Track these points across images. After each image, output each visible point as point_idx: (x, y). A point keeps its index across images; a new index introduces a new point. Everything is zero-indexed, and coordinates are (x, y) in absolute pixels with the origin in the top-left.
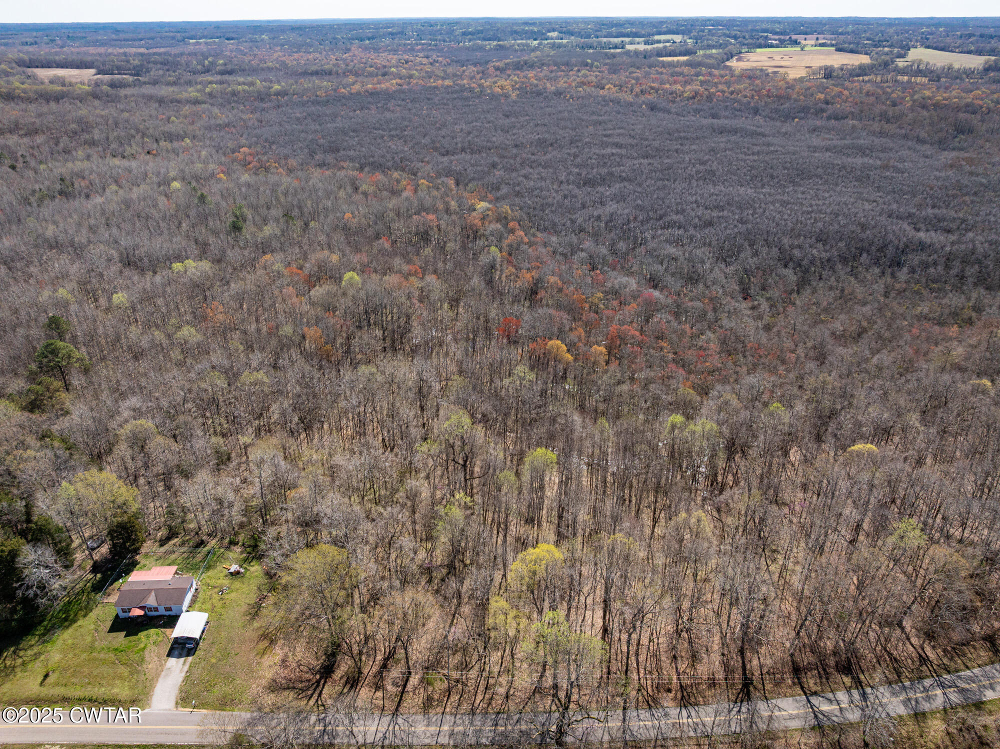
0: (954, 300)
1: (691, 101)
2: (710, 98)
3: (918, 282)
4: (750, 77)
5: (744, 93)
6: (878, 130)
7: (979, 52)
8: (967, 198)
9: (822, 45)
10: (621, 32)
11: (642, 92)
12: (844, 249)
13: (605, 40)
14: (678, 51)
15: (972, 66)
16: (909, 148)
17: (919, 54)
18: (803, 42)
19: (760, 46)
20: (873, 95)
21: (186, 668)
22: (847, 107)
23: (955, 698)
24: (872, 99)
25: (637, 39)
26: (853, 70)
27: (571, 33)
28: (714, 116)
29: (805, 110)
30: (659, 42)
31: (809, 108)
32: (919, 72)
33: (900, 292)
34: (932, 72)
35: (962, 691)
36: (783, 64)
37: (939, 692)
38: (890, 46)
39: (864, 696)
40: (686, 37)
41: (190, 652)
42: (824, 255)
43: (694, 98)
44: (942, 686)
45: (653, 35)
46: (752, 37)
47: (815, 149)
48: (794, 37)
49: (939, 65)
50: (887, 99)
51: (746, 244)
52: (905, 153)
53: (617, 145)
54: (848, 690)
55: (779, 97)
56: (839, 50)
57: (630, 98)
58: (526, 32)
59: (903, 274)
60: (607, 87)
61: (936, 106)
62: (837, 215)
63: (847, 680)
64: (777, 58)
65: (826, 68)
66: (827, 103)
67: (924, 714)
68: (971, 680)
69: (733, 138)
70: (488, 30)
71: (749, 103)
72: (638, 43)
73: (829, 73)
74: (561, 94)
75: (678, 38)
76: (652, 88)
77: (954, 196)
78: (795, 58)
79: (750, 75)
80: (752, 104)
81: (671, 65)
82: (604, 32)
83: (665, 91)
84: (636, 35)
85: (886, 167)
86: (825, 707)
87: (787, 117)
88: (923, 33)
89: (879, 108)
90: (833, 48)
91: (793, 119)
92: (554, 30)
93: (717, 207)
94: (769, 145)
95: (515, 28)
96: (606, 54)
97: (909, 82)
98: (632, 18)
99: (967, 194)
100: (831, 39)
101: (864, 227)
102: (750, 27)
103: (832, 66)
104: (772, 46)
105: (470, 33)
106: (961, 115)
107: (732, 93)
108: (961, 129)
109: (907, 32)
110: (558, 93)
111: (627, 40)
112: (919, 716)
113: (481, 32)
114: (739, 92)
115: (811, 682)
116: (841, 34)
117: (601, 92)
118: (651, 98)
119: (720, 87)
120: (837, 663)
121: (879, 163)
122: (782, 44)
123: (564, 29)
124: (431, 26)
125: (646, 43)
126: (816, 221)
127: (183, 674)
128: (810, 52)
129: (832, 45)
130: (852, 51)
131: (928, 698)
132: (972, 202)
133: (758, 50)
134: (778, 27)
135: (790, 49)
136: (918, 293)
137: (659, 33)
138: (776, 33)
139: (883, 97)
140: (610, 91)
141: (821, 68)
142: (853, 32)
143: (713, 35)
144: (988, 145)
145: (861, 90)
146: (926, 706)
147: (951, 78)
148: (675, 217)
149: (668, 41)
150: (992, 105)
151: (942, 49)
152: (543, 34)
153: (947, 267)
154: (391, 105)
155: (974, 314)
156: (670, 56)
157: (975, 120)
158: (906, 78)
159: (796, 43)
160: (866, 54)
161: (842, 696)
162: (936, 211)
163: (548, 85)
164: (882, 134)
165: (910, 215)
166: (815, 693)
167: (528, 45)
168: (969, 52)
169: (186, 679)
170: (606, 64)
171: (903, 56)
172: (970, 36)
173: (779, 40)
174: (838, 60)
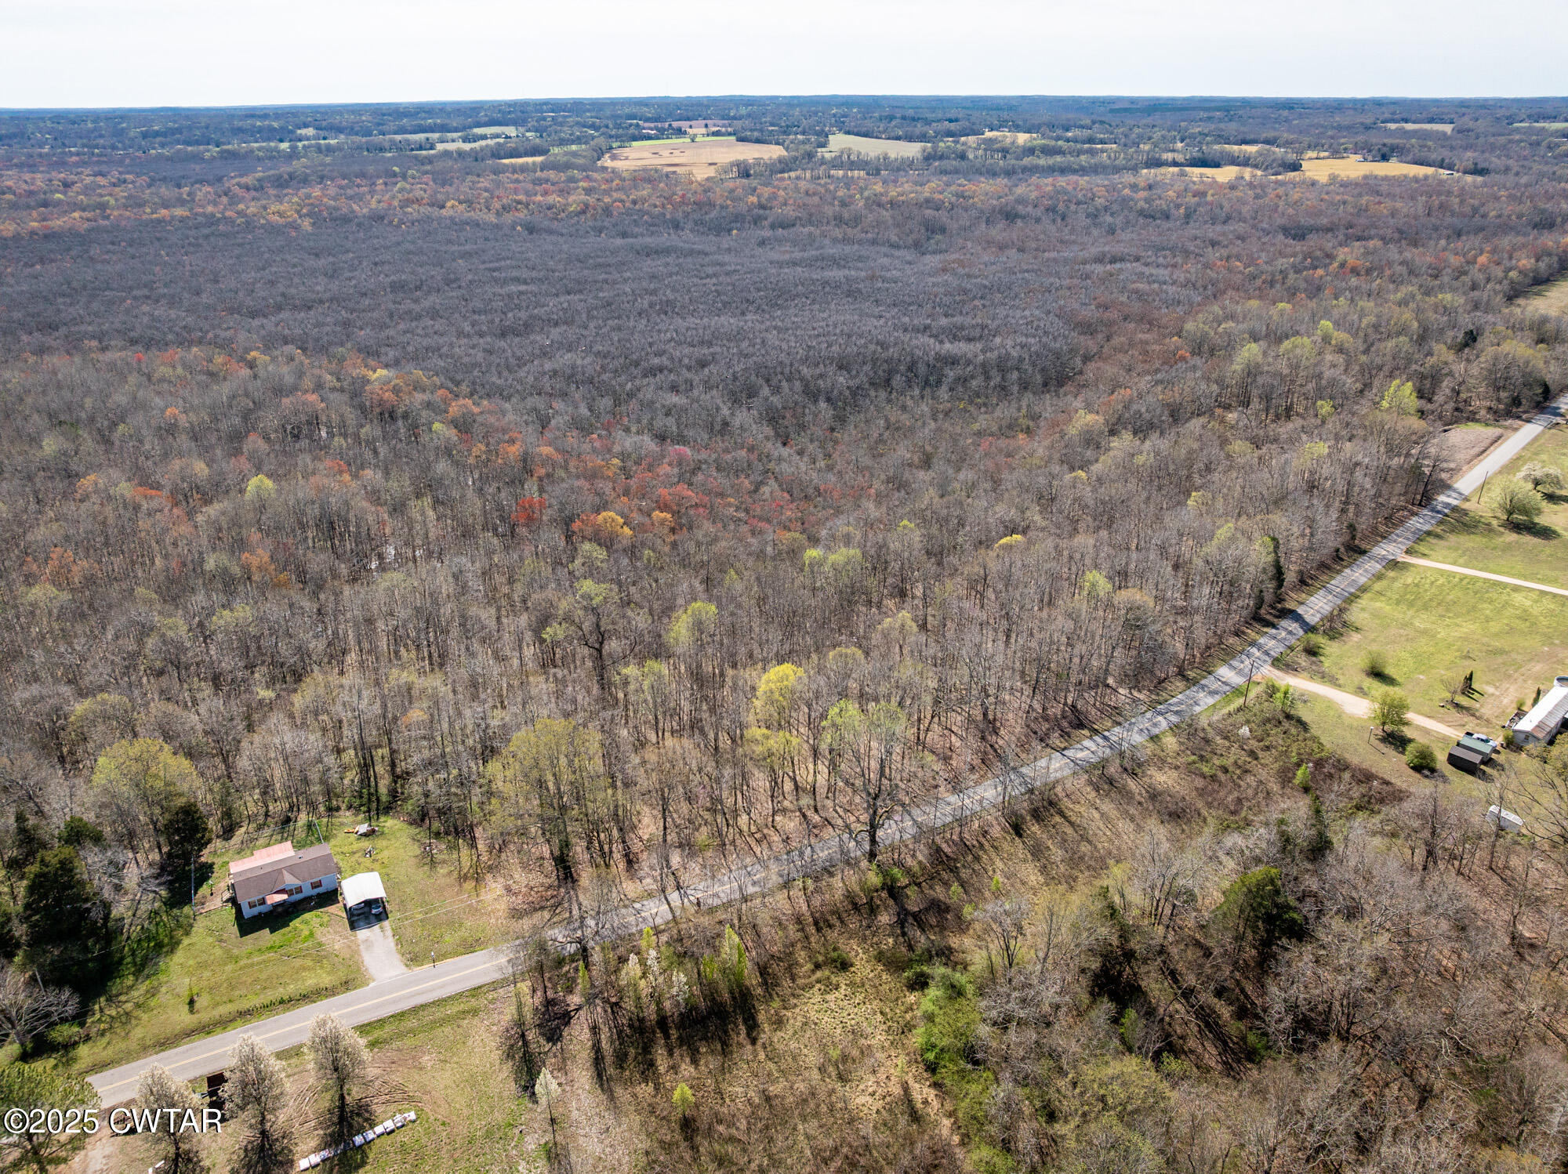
0: (1005, 411)
1: (583, 217)
2: (607, 211)
3: (961, 400)
4: (649, 180)
5: (651, 201)
6: (840, 237)
7: (910, 138)
8: (976, 302)
9: (717, 134)
10: (420, 126)
11: (504, 208)
12: (871, 374)
13: (398, 137)
14: (522, 149)
15: (911, 155)
16: (886, 255)
17: (839, 142)
18: (690, 131)
19: (635, 138)
20: (814, 194)
21: (389, 933)
22: (790, 212)
23: (1174, 719)
24: (816, 199)
25: (450, 135)
26: (773, 164)
27: (339, 130)
28: (624, 235)
29: (738, 218)
30: (484, 137)
31: (743, 217)
32: (853, 165)
33: (947, 414)
34: (867, 163)
35: (1177, 713)
36: (676, 161)
37: (1160, 718)
38: (803, 133)
39: (1105, 738)
40: (521, 129)
41: (382, 916)
42: (851, 383)
43: (584, 212)
44: (1160, 713)
45: (471, 128)
46: (618, 126)
47: (780, 264)
48: (675, 124)
49: (872, 155)
50: (835, 198)
51: (761, 381)
52: (885, 261)
53: (517, 280)
54: (1091, 737)
55: (698, 204)
56: (741, 140)
57: (492, 218)
58: (260, 130)
59: (943, 393)
60: (449, 204)
61: (893, 203)
62: (849, 336)
63: (1086, 732)
64: (666, 153)
65: (738, 164)
66: (763, 207)
67: (1157, 736)
68: (1180, 703)
69: (670, 260)
70: (190, 128)
71: (664, 215)
72: (453, 141)
73: (744, 171)
74: (382, 218)
75: (511, 131)
76: (519, 202)
77: (964, 302)
78: (688, 153)
79: (647, 177)
80: (668, 216)
81: (523, 169)
82: (392, 126)
83: (540, 205)
84: (444, 129)
85: (873, 278)
86: (1080, 755)
87: (720, 229)
88: (834, 115)
89: (829, 211)
90: (733, 138)
91: (729, 231)
92: (306, 126)
93: (702, 343)
94: (721, 264)
95: (237, 123)
96: (416, 157)
97: (845, 176)
98: (428, 103)
99: (975, 298)
100: (724, 126)
101: (883, 345)
102: (608, 113)
103: (745, 161)
104: (649, 138)
105: (157, 134)
106: (929, 212)
107: (634, 202)
108: (933, 229)
109: (816, 114)
110: (378, 218)
111: (436, 135)
112: (1154, 739)
113: (179, 131)
114: (644, 200)
115: (1057, 742)
116: (734, 118)
117: (443, 211)
118: (522, 215)
119: (615, 195)
120: (1070, 723)
121: (863, 274)
122: (661, 134)
123: (324, 124)
124: (74, 123)
125: (465, 140)
126: (830, 345)
127: (391, 939)
128: (704, 145)
129: (730, 134)
130: (758, 141)
131: (1155, 725)
132: (984, 306)
133: (635, 144)
134: (649, 113)
135: (674, 141)
136: (965, 410)
137: (479, 125)
138: (647, 120)
139: (828, 197)
140: (453, 209)
141: (732, 164)
142: (749, 115)
143: (562, 124)
144: (969, 244)
145: (797, 189)
146: (1156, 731)
147: (892, 170)
148: (656, 361)
149: (497, 136)
150: (954, 199)
151: (866, 135)
152: (292, 132)
153: (988, 378)
154: (95, 251)
155: (1031, 424)
156: (511, 156)
157: (943, 217)
158: (841, 173)
159: (680, 132)
160: (778, 143)
161: (1087, 743)
162: (950, 320)
163: (355, 207)
164: (846, 240)
165: (926, 328)
166: (1065, 749)
167: (276, 150)
168: (898, 138)
169: (399, 942)
170: (427, 173)
171: (823, 145)
172: (891, 118)
173: (656, 128)
174: (750, 153)
